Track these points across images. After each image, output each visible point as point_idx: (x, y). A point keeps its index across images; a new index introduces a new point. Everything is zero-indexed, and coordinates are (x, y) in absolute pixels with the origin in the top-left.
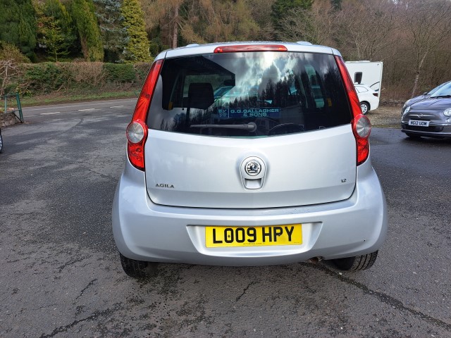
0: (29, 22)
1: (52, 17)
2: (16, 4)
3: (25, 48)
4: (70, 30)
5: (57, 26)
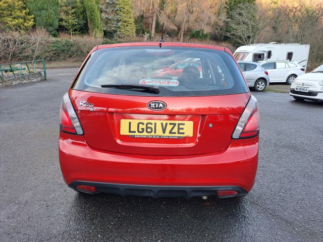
0: (54, 10)
1: (70, 7)
3: (51, 28)
4: (81, 17)
5: (73, 14)
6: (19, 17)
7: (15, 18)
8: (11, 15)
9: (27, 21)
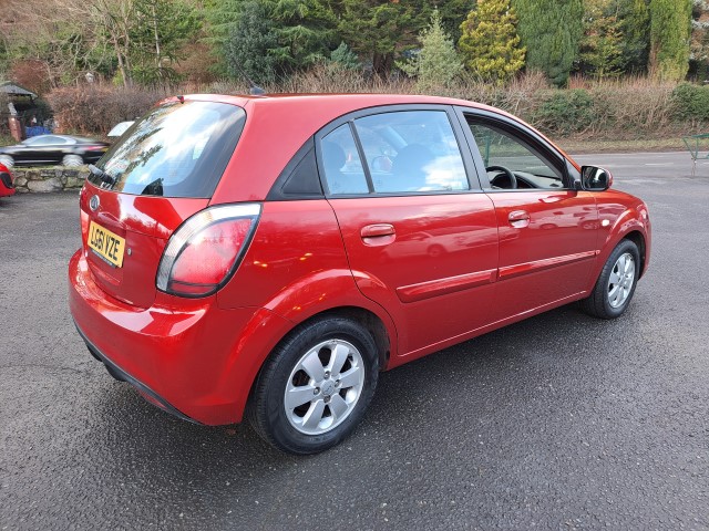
0: (570, 30)
1: (614, 18)
2: (556, 6)
3: (556, 70)
4: (638, 34)
5: (617, 31)
6: (499, 53)
7: (492, 57)
8: (487, 52)
9: (512, 61)
